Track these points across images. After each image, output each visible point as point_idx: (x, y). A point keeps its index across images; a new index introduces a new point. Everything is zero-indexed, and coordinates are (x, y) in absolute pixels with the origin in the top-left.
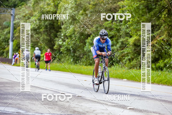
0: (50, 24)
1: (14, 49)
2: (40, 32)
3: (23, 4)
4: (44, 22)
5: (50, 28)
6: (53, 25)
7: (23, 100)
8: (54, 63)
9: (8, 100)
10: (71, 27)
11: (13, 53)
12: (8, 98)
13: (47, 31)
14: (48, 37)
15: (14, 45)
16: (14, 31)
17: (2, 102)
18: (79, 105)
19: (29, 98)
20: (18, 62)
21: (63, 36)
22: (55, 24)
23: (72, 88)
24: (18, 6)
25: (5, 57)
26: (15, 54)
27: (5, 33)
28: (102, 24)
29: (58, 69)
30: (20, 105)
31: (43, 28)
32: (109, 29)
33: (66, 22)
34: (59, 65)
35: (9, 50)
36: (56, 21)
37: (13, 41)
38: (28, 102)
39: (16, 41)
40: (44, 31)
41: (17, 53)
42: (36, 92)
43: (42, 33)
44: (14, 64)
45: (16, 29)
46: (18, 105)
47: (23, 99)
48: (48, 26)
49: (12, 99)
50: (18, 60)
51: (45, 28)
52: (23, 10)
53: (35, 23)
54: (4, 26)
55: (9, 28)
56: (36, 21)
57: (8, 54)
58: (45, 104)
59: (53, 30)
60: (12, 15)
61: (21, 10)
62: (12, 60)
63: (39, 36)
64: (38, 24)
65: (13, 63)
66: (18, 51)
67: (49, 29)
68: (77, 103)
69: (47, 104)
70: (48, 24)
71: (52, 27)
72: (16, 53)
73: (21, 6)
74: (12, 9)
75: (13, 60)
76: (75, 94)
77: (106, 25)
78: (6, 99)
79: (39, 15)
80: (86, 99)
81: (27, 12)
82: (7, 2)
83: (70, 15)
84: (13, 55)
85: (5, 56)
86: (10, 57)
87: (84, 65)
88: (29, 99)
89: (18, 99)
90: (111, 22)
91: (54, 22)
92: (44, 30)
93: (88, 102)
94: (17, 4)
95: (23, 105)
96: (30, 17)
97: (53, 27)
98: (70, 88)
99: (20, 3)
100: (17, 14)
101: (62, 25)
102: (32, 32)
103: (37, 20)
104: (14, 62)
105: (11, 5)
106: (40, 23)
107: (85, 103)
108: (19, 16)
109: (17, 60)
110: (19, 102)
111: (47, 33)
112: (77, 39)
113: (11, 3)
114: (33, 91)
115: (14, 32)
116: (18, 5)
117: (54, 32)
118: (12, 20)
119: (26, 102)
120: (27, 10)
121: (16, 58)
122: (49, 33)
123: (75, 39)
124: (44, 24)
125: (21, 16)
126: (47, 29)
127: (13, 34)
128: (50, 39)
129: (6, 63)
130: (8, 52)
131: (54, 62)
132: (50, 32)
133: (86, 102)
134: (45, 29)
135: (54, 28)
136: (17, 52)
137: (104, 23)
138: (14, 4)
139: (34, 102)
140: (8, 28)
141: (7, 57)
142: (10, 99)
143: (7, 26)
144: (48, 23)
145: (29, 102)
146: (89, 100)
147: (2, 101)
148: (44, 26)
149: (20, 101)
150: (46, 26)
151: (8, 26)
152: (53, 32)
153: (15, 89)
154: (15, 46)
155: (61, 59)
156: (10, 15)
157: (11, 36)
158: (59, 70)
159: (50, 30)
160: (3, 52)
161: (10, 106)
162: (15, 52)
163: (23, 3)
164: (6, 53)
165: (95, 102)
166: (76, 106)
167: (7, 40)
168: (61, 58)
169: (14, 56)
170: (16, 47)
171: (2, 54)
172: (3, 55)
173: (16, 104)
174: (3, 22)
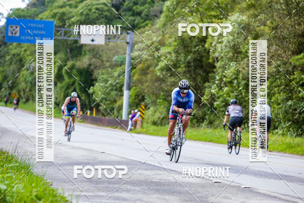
0: (195, 60)
1: (131, 102)
3: (147, 25)
4: (185, 57)
5: (195, 67)
6: (200, 61)
7: (148, 194)
8: (202, 129)
9: (121, 193)
10: (231, 65)
11: (129, 110)
12: (120, 190)
13: (190, 71)
14: (191, 83)
15: (131, 96)
16: (131, 72)
19: (157, 189)
20: (138, 126)
21: (218, 80)
22: (204, 59)
24: (140, 28)
26: (132, 112)
27: (116, 74)
28: (288, 61)
29: (210, 139)
31: (182, 66)
32: (300, 69)
33: (222, 57)
34: (211, 132)
35: (122, 105)
36: (206, 54)
37: (129, 88)
38: (155, 196)
39: (134, 89)
40: (184, 72)
41: (136, 111)
42: (169, 178)
44: (131, 130)
45: (135, 68)
47: (147, 192)
48: (192, 64)
49: (128, 191)
50: (139, 123)
51: (185, 67)
52: (148, 34)
53: (169, 56)
54: (113, 63)
55: (123, 66)
56: (170, 53)
57: (121, 111)
58: (186, 201)
59: (200, 69)
60: (128, 43)
61: (144, 35)
62: (127, 122)
63: (176, 81)
64: (173, 58)
65: (129, 127)
66: (139, 106)
67: (193, 68)
68: (242, 200)
69: (189, 201)
70: (192, 60)
71: (198, 66)
72: (134, 110)
73: (144, 27)
74: (128, 33)
75: (130, 122)
76: (239, 184)
77: (295, 62)
79: (176, 44)
80: (260, 193)
81: (155, 39)
83: (230, 45)
84: (129, 113)
85: (117, 115)
86: (124, 117)
88: (158, 191)
89: (139, 191)
90: (303, 57)
91: (202, 57)
92: (184, 69)
93: (262, 198)
94: (138, 24)
96: (159, 46)
97: (200, 64)
98: (231, 172)
99: (144, 22)
100: (137, 43)
101: (216, 62)
102: (164, 73)
103: (172, 52)
104: (132, 126)
105: (127, 26)
106: (177, 57)
107: (258, 200)
108: (140, 44)
109: (136, 122)
110: (140, 196)
111: (191, 76)
112: (240, 88)
113: (127, 22)
114: (165, 178)
115: (132, 74)
116: (139, 26)
117: (202, 73)
118: (128, 52)
119: (152, 196)
120: (155, 34)
121: (134, 119)
122: (194, 76)
123: (239, 87)
124: (185, 59)
125: (144, 46)
126: (190, 69)
127: (130, 77)
128: (196, 85)
129: (117, 128)
130: (120, 108)
131: (202, 126)
132: (195, 74)
133: (259, 198)
134: (187, 68)
135: (202, 67)
136: (137, 108)
137: (290, 59)
138: (132, 23)
139: (167, 197)
140: (121, 66)
141: (119, 118)
142: (123, 191)
143: (120, 63)
144: (191, 58)
145: (158, 196)
146: (264, 194)
148: (184, 63)
149: (142, 195)
150: (189, 63)
151: (122, 63)
152: (200, 74)
154: (133, 97)
155: (214, 121)
156: (125, 44)
157: (127, 81)
158: (211, 141)
159: (194, 70)
160: (113, 109)
162: (133, 108)
163: (147, 22)
164: (117, 110)
165: (275, 197)
167: (119, 86)
168: (214, 119)
169: (130, 116)
170: (135, 99)
172: (113, 114)
173: (136, 200)
174: (112, 56)
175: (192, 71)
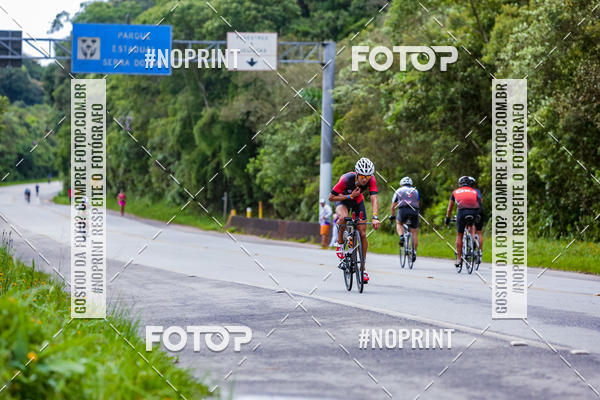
0: (464, 95)
2: (430, 125)
3: (362, 27)
4: (443, 90)
5: (466, 110)
6: (476, 97)
9: (320, 373)
12: (319, 368)
13: (454, 119)
15: (336, 174)
16: (334, 124)
17: (299, 382)
18: (582, 386)
23: (555, 323)
24: (347, 35)
25: (302, 220)
27: (302, 130)
30: (367, 392)
31: (439, 108)
35: (318, 192)
37: (331, 159)
38: (392, 377)
39: (341, 162)
40: (444, 121)
43: (438, 127)
46: (357, 391)
48: (459, 103)
49: (335, 369)
51: (445, 110)
53: (410, 90)
54: (297, 108)
55: (316, 113)
56: (412, 84)
57: (315, 207)
58: (457, 386)
63: (428, 139)
64: (421, 93)
67: (461, 111)
68: (572, 379)
70: (458, 96)
71: (473, 106)
73: (357, 31)
74: (324, 45)
76: (566, 346)
78: (313, 367)
82: (307, 21)
85: (306, 215)
87: (594, 239)
88: (397, 367)
91: (478, 87)
92: (443, 115)
94: (343, 26)
95: (375, 391)
96: (389, 72)
97: (476, 104)
98: (547, 323)
99: (356, 21)
100: (343, 64)
102: (403, 125)
103: (417, 82)
105: (323, 32)
106: (427, 91)
110: (360, 379)
111: (456, 128)
112: (562, 149)
113: (321, 22)
116: (346, 31)
118: (325, 84)
122: (463, 128)
124: (445, 92)
126: (455, 114)
127: (332, 136)
128: (468, 147)
129: (308, 240)
130: (314, 200)
132: (465, 124)
134: (449, 114)
138: (332, 24)
139: (416, 379)
140: (312, 112)
141: (312, 220)
142: (329, 369)
144: (457, 92)
145: (399, 378)
147: (301, 379)
148: (443, 101)
150: (451, 101)
152: (475, 124)
153: (344, 333)
156: (318, 67)
157: (325, 143)
159: (464, 116)
160: (298, 202)
161: (329, 392)
163: (363, 21)
164: (307, 204)
166: (572, 389)
167: (309, 155)
171: (293, 208)
172: (298, 213)
173: (353, 387)
175: (460, 118)
